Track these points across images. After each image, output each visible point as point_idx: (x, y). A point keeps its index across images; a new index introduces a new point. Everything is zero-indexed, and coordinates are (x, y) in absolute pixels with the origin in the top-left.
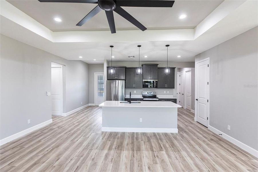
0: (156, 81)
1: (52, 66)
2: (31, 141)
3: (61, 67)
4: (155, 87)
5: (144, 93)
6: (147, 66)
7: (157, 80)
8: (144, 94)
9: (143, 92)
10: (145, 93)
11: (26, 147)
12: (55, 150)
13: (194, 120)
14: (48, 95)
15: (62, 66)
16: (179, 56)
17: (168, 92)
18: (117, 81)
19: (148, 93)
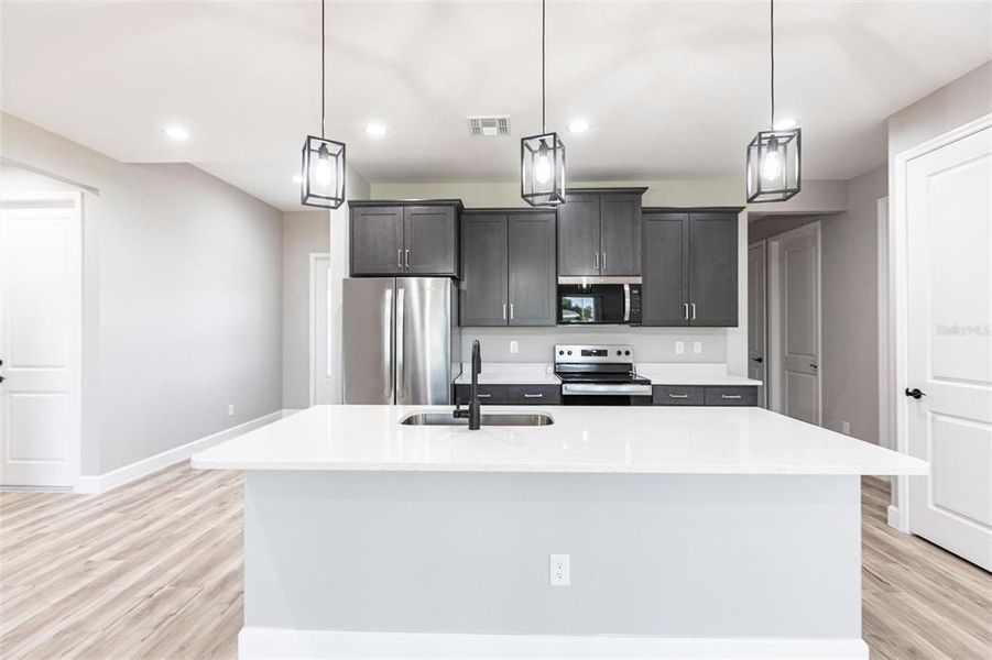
0: (632, 287)
3: (69, 203)
4: (627, 318)
5: (561, 353)
6: (580, 197)
7: (639, 280)
8: (565, 358)
9: (559, 348)
10: (569, 353)
13: (886, 521)
15: (75, 194)
17: (698, 347)
18: (413, 281)
19: (585, 353)
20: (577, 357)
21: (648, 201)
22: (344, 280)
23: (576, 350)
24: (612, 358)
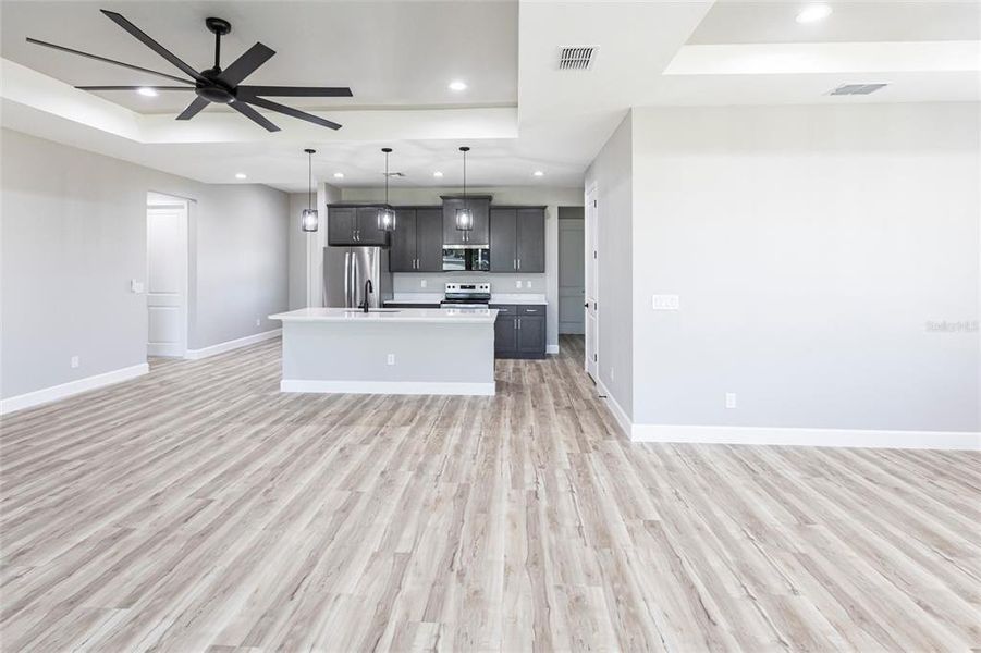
0: (482, 250)
1: (149, 203)
2: (79, 408)
3: (182, 207)
4: (480, 268)
5: (449, 288)
7: (487, 247)
8: (451, 290)
9: (447, 285)
10: (454, 288)
11: (62, 418)
12: (135, 423)
14: (134, 292)
15: (185, 203)
16: (539, 174)
17: (530, 285)
18: (366, 250)
19: (462, 287)
20: (458, 290)
21: (496, 201)
22: (325, 248)
23: (458, 286)
24: (478, 290)
